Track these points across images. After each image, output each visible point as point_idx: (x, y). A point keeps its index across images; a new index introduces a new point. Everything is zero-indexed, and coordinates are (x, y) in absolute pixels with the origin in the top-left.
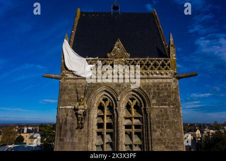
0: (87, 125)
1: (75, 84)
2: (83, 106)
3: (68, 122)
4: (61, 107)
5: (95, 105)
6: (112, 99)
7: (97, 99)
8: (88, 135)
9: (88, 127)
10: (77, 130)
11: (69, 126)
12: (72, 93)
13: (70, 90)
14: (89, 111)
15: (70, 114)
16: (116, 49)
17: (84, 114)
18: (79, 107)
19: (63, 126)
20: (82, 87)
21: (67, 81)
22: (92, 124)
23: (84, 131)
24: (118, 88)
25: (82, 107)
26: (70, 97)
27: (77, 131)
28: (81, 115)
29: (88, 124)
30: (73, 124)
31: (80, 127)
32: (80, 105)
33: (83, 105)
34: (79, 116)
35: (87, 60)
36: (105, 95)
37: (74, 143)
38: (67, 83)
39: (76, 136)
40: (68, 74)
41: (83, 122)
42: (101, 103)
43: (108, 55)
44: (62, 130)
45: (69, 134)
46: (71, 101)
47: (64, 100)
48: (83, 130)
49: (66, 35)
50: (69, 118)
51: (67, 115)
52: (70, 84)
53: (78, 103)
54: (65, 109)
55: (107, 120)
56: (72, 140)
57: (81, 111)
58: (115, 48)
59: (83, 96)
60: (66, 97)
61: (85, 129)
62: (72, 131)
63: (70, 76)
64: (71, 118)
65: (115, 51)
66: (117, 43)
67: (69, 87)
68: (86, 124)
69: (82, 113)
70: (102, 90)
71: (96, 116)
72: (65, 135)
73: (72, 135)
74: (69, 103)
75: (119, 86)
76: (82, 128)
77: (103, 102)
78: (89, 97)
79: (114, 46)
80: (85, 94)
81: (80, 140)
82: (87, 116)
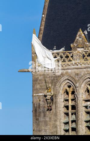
0: (54, 107)
1: (44, 75)
2: (50, 93)
3: (41, 106)
4: (34, 95)
5: (61, 91)
6: (74, 86)
7: (63, 86)
8: (56, 115)
9: (56, 109)
10: (48, 111)
11: (42, 109)
12: (42, 83)
13: (40, 80)
14: (56, 97)
15: (42, 100)
16: (78, 39)
18: (47, 94)
19: (37, 109)
20: (50, 77)
22: (59, 106)
23: (53, 112)
24: (77, 76)
25: (49, 93)
26: (41, 86)
27: (48, 112)
28: (49, 100)
29: (56, 107)
30: (45, 107)
31: (50, 109)
32: (48, 92)
33: (50, 92)
34: (48, 101)
36: (68, 83)
37: (47, 121)
38: (38, 75)
39: (47, 116)
41: (51, 105)
42: (66, 90)
43: (72, 45)
44: (37, 112)
45: (42, 114)
46: (41, 89)
47: (37, 89)
48: (52, 111)
50: (42, 103)
51: (40, 101)
52: (40, 75)
53: (46, 91)
54: (38, 96)
56: (45, 119)
57: (48, 97)
58: (77, 38)
59: (50, 85)
60: (38, 86)
61: (53, 110)
62: (44, 112)
64: (43, 103)
65: (77, 42)
66: (79, 33)
67: (40, 78)
69: (49, 98)
70: (64, 79)
71: (63, 100)
72: (39, 116)
73: (45, 116)
74: (40, 91)
75: (78, 75)
77: (68, 89)
78: (55, 86)
80: (52, 83)
81: (50, 118)
82: (54, 101)
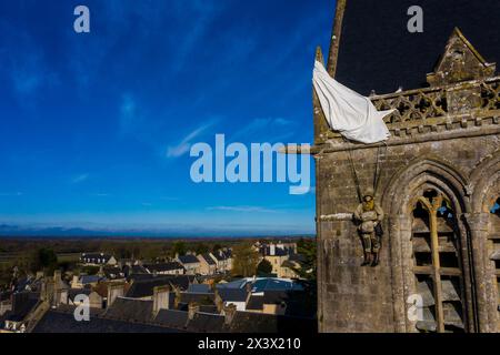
0: (386, 257)
1: (350, 161)
2: (373, 213)
3: (342, 248)
4: (322, 217)
5: (404, 207)
6: (451, 192)
7: (409, 192)
8: (392, 279)
9: (391, 260)
10: (364, 268)
11: (344, 260)
12: (345, 183)
13: (339, 175)
14: (390, 224)
15: (344, 232)
16: (450, 58)
17: (379, 231)
18: (365, 216)
19: (331, 257)
20: (367, 166)
21: (332, 155)
22: (399, 253)
23: (382, 271)
24: (464, 161)
25: (371, 214)
26: (340, 192)
27: (364, 271)
28: (369, 233)
29: (390, 255)
30: (354, 254)
31: (371, 261)
32: (365, 210)
33: (373, 209)
34: (366, 236)
35: (373, 101)
36: (428, 182)
37: (361, 296)
38: (332, 162)
39: (363, 282)
40: (330, 141)
41: (376, 250)
42: (419, 204)
43: (430, 77)
44: (331, 265)
45: (347, 275)
46: (343, 200)
47: (329, 201)
48: (377, 268)
49: (319, 50)
50: (344, 240)
51: (339, 234)
52: (339, 162)
53: (360, 206)
54: (332, 219)
55: (438, 246)
56: (356, 289)
57: (368, 226)
58: (448, 54)
59: (370, 190)
60: (333, 193)
61: (384, 265)
62: (352, 268)
63: (337, 144)
64: (349, 241)
65: (447, 64)
66: (453, 41)
67: (337, 171)
68: (384, 255)
69: (372, 229)
70: (417, 171)
71: (409, 235)
72: (339, 278)
73: (354, 280)
74: (339, 206)
75: (468, 157)
76: (374, 264)
77: (425, 200)
78: (386, 190)
79: (444, 51)
80: (375, 185)
81: (374, 290)
82: (386, 237)
